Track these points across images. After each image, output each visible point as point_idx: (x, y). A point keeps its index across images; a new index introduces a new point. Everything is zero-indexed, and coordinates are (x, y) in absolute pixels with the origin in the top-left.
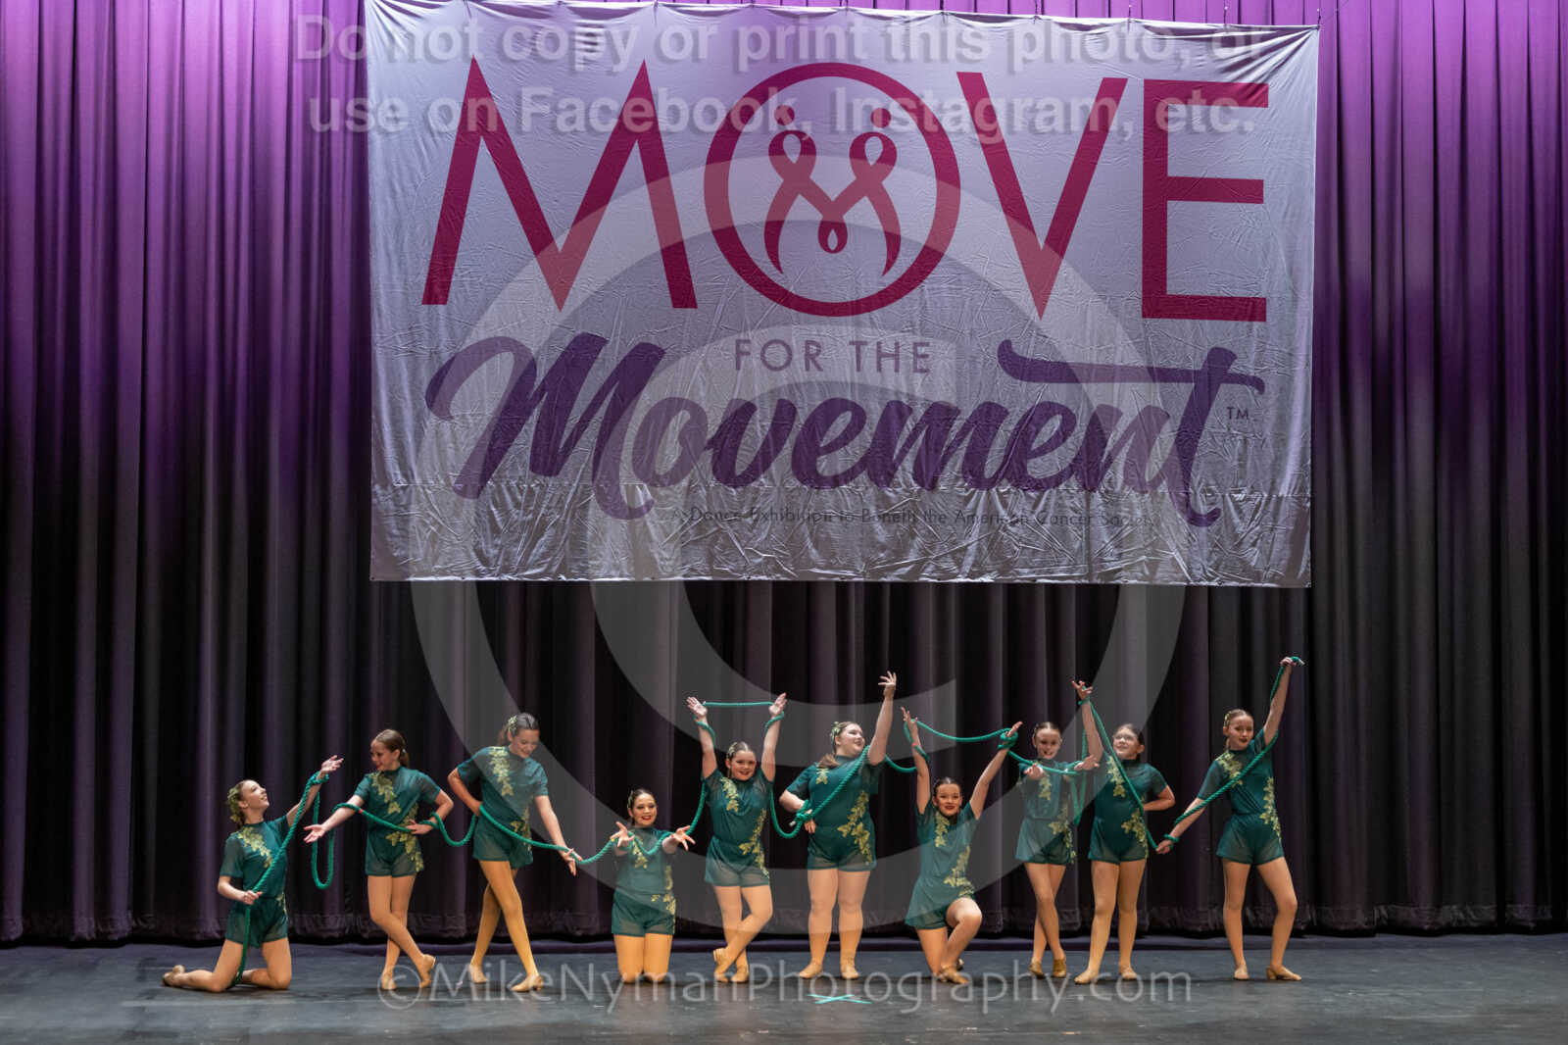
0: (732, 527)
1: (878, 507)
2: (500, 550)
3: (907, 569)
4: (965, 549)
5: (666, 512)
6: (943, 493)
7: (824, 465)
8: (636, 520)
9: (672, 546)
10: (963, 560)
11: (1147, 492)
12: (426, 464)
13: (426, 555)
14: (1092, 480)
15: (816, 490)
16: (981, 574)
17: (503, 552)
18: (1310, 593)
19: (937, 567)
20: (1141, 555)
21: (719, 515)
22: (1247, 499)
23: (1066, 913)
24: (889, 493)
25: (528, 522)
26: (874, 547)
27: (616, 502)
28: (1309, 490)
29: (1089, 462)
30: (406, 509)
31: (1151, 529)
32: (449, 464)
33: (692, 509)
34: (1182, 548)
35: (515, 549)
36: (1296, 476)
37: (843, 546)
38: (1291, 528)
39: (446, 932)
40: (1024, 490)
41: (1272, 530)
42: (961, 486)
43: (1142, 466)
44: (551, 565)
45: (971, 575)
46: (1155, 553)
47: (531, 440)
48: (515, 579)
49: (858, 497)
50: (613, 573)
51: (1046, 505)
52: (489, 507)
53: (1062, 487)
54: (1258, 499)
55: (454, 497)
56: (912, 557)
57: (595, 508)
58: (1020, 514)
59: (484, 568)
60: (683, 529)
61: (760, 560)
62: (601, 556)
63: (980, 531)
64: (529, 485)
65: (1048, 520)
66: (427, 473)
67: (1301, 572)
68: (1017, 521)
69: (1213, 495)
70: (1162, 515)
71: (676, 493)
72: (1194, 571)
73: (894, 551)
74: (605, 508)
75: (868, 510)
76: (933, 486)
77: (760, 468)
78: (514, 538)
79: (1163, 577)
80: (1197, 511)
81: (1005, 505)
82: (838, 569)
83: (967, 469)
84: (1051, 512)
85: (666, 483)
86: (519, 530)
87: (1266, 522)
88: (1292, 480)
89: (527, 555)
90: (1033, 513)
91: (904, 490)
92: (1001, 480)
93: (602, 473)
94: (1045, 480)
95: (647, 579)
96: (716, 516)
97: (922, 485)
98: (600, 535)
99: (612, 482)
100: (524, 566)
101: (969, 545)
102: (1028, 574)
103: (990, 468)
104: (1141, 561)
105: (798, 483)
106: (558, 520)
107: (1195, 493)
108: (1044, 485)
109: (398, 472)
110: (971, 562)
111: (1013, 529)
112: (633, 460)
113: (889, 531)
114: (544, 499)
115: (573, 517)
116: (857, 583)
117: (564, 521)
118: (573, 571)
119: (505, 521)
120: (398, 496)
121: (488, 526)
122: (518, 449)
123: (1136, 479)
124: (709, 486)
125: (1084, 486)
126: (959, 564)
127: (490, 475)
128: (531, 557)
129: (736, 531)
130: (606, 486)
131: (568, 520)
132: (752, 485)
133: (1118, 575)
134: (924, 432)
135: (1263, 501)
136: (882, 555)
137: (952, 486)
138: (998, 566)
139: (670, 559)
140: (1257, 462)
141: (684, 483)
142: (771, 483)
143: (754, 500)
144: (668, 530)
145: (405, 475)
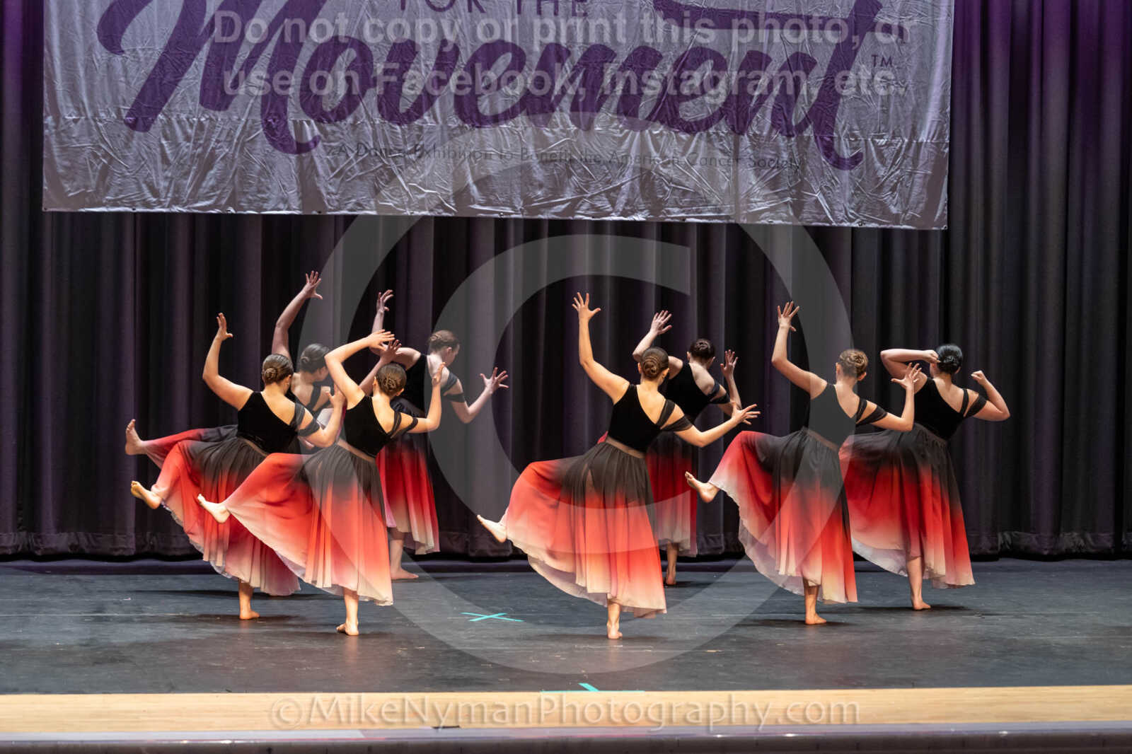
0: (396, 163)
1: (536, 146)
2: (170, 182)
3: (563, 207)
4: (619, 188)
5: (330, 146)
6: (598, 134)
7: (484, 106)
8: (304, 155)
9: (338, 180)
10: (617, 199)
11: (793, 136)
12: (98, 97)
13: (97, 188)
14: (741, 124)
15: (476, 129)
16: (633, 212)
17: (173, 186)
18: (946, 235)
19: (593, 207)
20: (786, 197)
21: (384, 152)
22: (888, 145)
23: (711, 538)
24: (547, 132)
25: (199, 156)
26: (532, 184)
27: (284, 136)
28: (948, 136)
29: (738, 106)
30: (78, 141)
31: (796, 172)
32: (120, 98)
33: (359, 143)
34: (825, 190)
35: (185, 182)
36: (935, 124)
37: (502, 184)
38: (929, 172)
39: (116, 550)
40: (676, 132)
41: (911, 174)
42: (615, 128)
43: (789, 112)
44: (220, 197)
45: (624, 213)
46: (799, 195)
47: (201, 74)
48: (184, 210)
49: (518, 138)
50: (281, 206)
51: (697, 147)
52: (160, 139)
53: (711, 130)
54: (900, 144)
55: (125, 130)
56: (568, 195)
57: (263, 142)
58: (672, 154)
59: (154, 200)
60: (349, 163)
61: (423, 196)
62: (268, 189)
63: (634, 171)
64: (199, 119)
65: (698, 162)
66: (98, 105)
67: (938, 215)
68: (669, 162)
69: (856, 140)
70: (807, 158)
71: (341, 128)
72: (836, 212)
73: (551, 189)
74: (273, 142)
75: (527, 149)
76: (589, 127)
77: (424, 106)
78: (183, 171)
79: (809, 217)
80: (841, 155)
81: (657, 149)
82: (497, 205)
83: (622, 111)
84: (701, 154)
85: (333, 119)
86: (189, 163)
87: (906, 166)
88: (931, 126)
89: (197, 186)
90: (683, 154)
91: (561, 130)
92: (654, 121)
93: (271, 107)
94: (696, 122)
95: (314, 213)
96: (381, 152)
97: (578, 125)
98: (268, 169)
99: (280, 117)
100: (194, 198)
101: (622, 184)
102: (678, 213)
103: (645, 108)
104: (786, 203)
105: (460, 122)
106: (227, 153)
107: (840, 138)
108: (695, 127)
109: (70, 105)
110: (625, 201)
111: (665, 171)
112: (301, 97)
113: (546, 170)
114: (213, 133)
115: (242, 150)
116: (516, 220)
117: (234, 155)
118: (242, 204)
119: (176, 154)
120: (69, 128)
121: (159, 158)
122: (189, 84)
123: (784, 121)
124: (374, 124)
125: (733, 130)
126: (613, 204)
127: (161, 109)
128: (201, 190)
129: (400, 167)
130: (274, 121)
131: (237, 154)
132: (416, 123)
133: (763, 215)
134: (581, 75)
135: (904, 146)
136: (539, 193)
137: (607, 130)
138: (649, 205)
139: (336, 194)
140: (899, 108)
141: (350, 120)
142: (433, 121)
143: (418, 137)
144: (334, 165)
145: (78, 109)
